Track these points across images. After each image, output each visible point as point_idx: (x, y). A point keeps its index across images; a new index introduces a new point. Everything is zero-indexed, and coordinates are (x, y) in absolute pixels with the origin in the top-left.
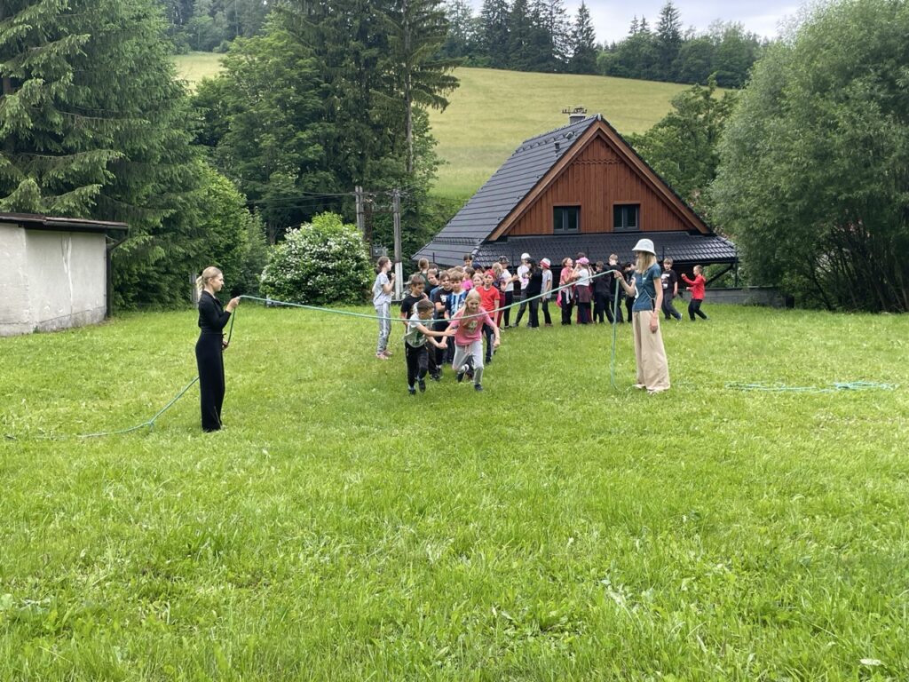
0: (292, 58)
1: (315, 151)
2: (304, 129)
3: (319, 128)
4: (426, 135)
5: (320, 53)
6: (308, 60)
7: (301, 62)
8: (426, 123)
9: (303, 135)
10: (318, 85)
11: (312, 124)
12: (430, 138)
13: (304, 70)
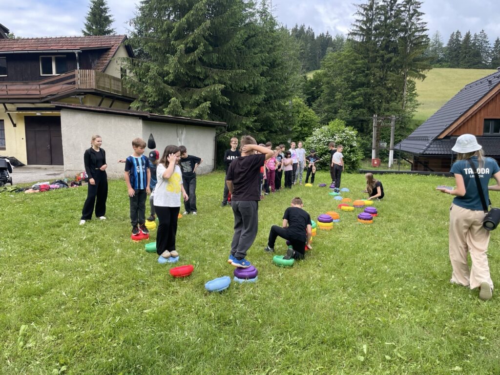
0: (353, 60)
1: (359, 100)
2: (355, 91)
3: (362, 90)
4: (414, 92)
5: (366, 58)
6: (361, 61)
7: (357, 62)
8: (414, 87)
9: (354, 93)
10: (364, 71)
11: (359, 89)
12: (415, 94)
13: (358, 65)
